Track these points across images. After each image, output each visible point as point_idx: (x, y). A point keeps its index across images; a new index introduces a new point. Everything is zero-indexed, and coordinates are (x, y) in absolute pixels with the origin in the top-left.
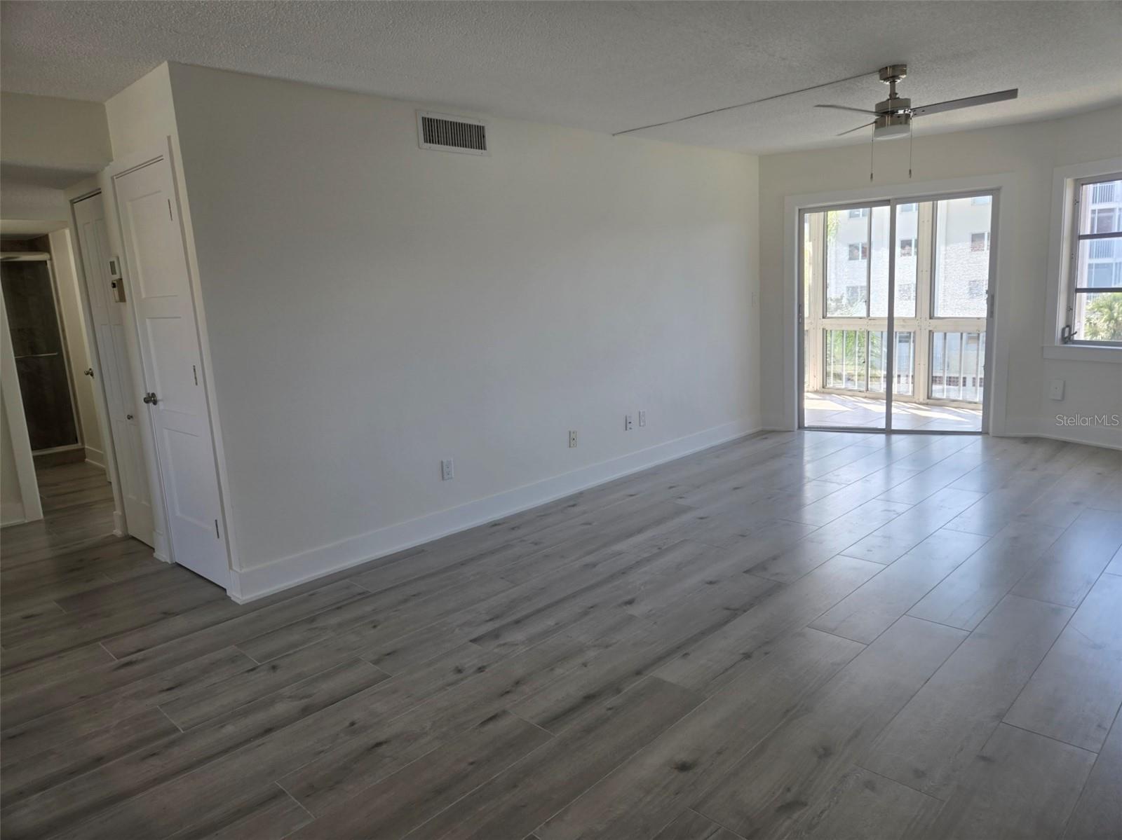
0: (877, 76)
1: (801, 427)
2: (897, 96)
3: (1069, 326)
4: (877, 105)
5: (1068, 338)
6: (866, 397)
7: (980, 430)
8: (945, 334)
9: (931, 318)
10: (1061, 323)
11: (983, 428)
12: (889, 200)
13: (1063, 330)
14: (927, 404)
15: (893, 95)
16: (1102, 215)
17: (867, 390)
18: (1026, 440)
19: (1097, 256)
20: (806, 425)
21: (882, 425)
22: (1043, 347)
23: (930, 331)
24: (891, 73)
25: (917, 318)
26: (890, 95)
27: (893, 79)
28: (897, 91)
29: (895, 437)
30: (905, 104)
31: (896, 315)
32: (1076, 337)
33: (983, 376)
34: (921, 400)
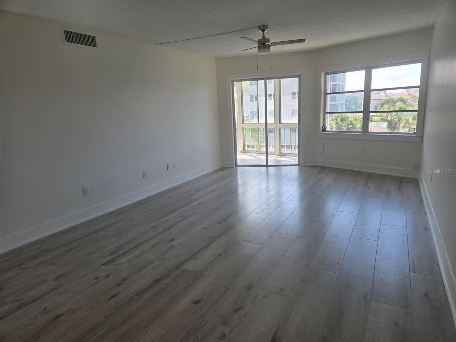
0: (258, 29)
1: (236, 165)
2: (265, 37)
3: (324, 126)
4: (258, 40)
5: (324, 130)
6: (259, 153)
7: (298, 164)
8: (285, 129)
9: (280, 123)
10: (322, 125)
11: (298, 163)
12: (264, 78)
13: (323, 127)
14: (280, 155)
15: (264, 36)
16: (334, 86)
17: (259, 151)
18: (312, 167)
19: (332, 101)
20: (238, 165)
21: (265, 164)
22: (316, 133)
23: (280, 128)
24: (263, 28)
25: (276, 123)
26: (263, 37)
27: (263, 30)
28: (265, 35)
29: (269, 168)
30: (268, 40)
31: (268, 122)
32: (326, 130)
33: (298, 145)
34: (278, 154)
